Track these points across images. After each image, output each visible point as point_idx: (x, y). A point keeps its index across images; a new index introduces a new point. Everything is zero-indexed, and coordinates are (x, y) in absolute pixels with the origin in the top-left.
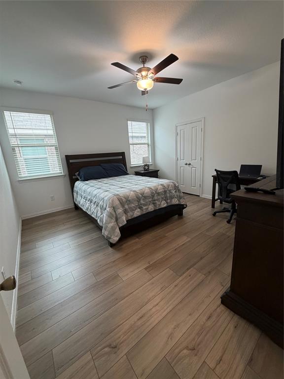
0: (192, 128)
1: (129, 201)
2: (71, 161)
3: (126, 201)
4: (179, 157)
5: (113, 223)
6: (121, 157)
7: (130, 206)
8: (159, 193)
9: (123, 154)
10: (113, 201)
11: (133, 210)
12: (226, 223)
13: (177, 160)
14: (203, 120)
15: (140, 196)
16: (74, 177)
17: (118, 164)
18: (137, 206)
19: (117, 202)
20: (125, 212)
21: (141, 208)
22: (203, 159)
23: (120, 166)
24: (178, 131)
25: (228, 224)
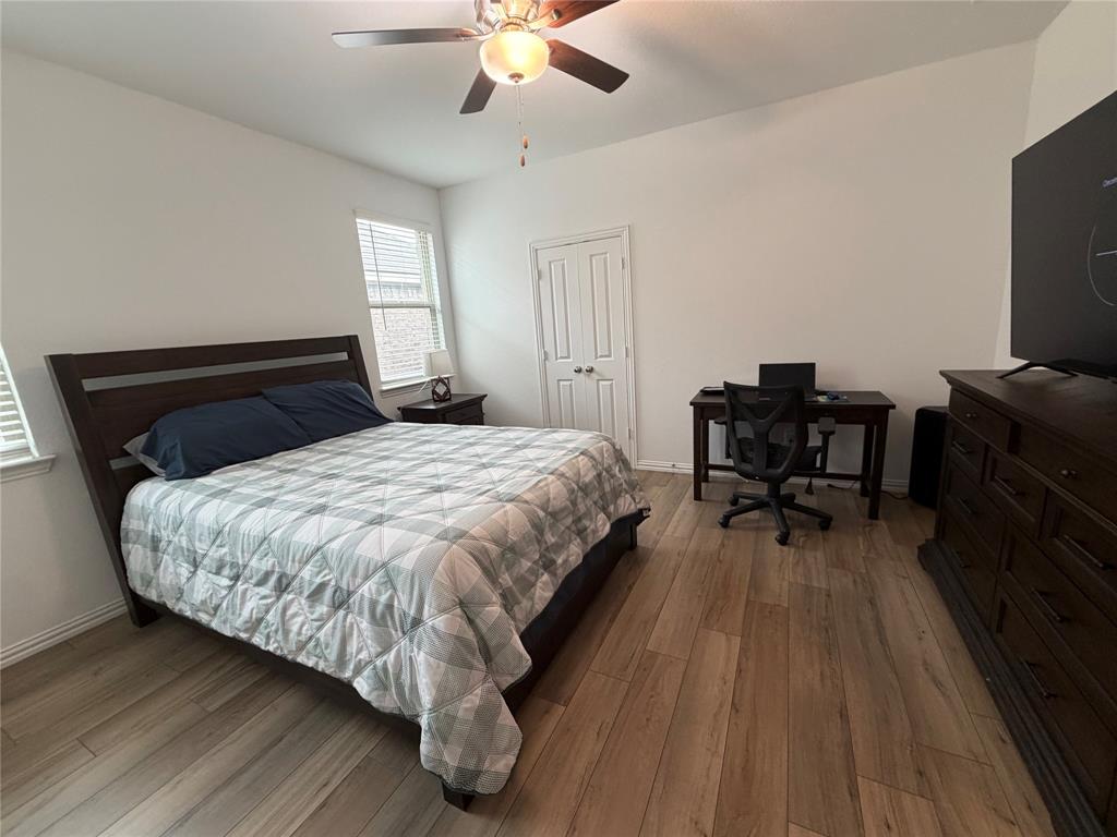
0: (592, 256)
1: (512, 549)
2: (90, 385)
3: (503, 554)
4: (549, 348)
5: (478, 691)
6: (344, 356)
7: (516, 570)
8: (586, 485)
9: (351, 344)
10: (452, 572)
11: (527, 585)
12: (778, 546)
13: (546, 359)
14: (626, 233)
15: (542, 514)
16: (116, 464)
17: (339, 384)
18: (535, 562)
19: (474, 574)
20: (508, 601)
21: (548, 565)
22: (633, 353)
23: (348, 390)
24: (543, 266)
25: (785, 548)
